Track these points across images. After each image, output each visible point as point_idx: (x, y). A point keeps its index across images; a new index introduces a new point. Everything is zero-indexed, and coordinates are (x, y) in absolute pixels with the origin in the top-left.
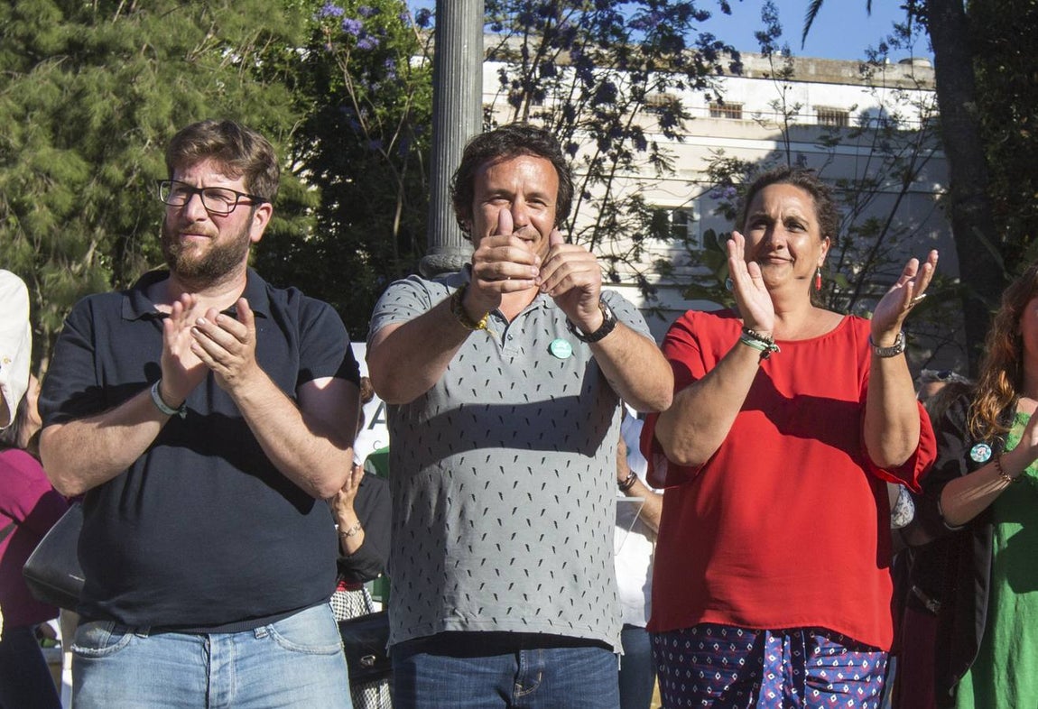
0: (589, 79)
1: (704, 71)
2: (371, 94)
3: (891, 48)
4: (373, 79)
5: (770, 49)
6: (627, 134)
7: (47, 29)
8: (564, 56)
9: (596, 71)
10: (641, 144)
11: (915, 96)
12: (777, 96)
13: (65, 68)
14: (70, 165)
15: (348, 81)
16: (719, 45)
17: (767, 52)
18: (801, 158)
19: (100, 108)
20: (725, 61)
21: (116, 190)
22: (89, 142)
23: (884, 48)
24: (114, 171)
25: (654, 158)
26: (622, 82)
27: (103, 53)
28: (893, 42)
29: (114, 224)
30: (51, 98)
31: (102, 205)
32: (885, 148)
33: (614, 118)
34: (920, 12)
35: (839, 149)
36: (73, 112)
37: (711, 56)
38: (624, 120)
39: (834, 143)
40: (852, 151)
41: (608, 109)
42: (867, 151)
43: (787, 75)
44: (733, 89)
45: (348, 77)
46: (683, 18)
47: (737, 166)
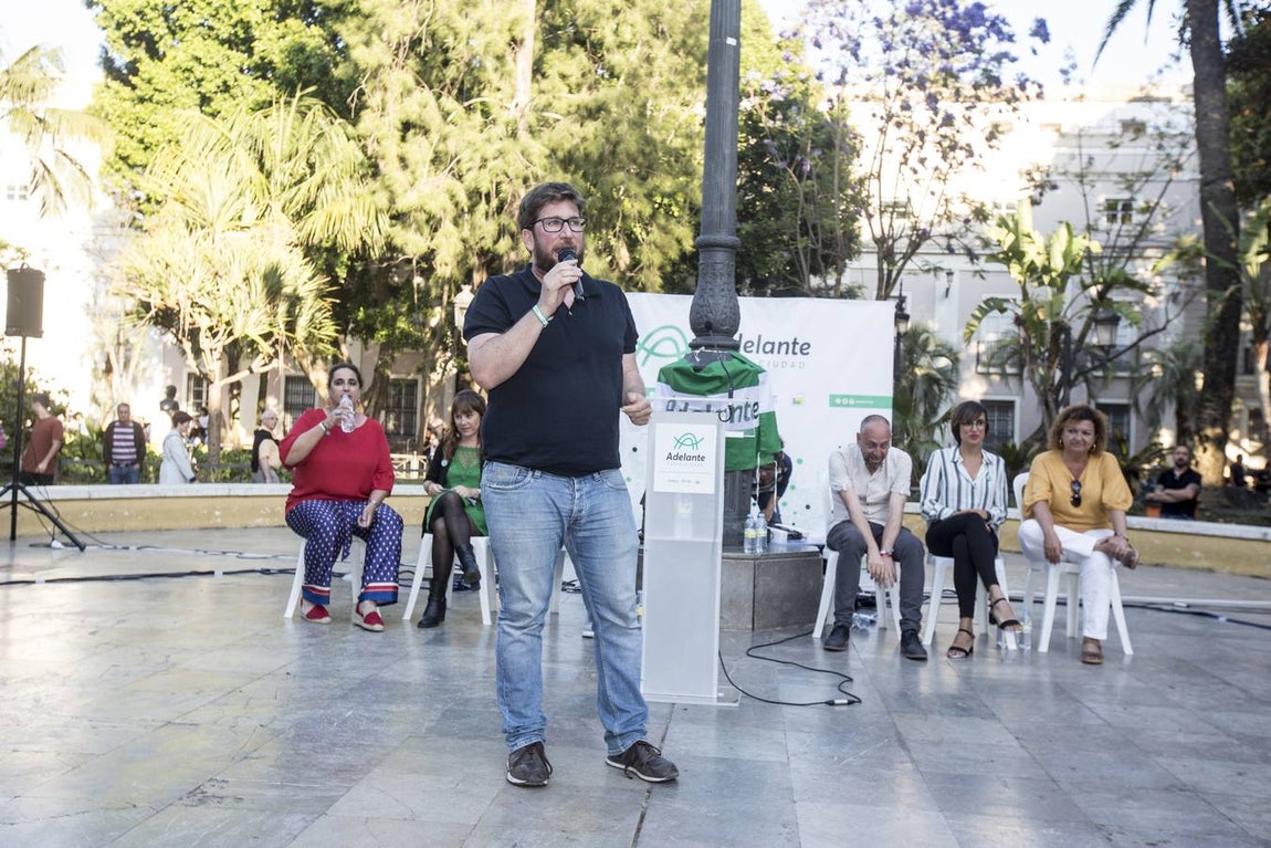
1: (1016, 99)
3: (1165, 70)
5: (1069, 80)
10: (971, 154)
16: (1028, 80)
20: (1032, 91)
23: (1160, 71)
26: (957, 110)
28: (1167, 66)
35: (1119, 151)
37: (1022, 87)
39: (1117, 146)
40: (1131, 151)
46: (1000, 62)
47: (1039, 167)
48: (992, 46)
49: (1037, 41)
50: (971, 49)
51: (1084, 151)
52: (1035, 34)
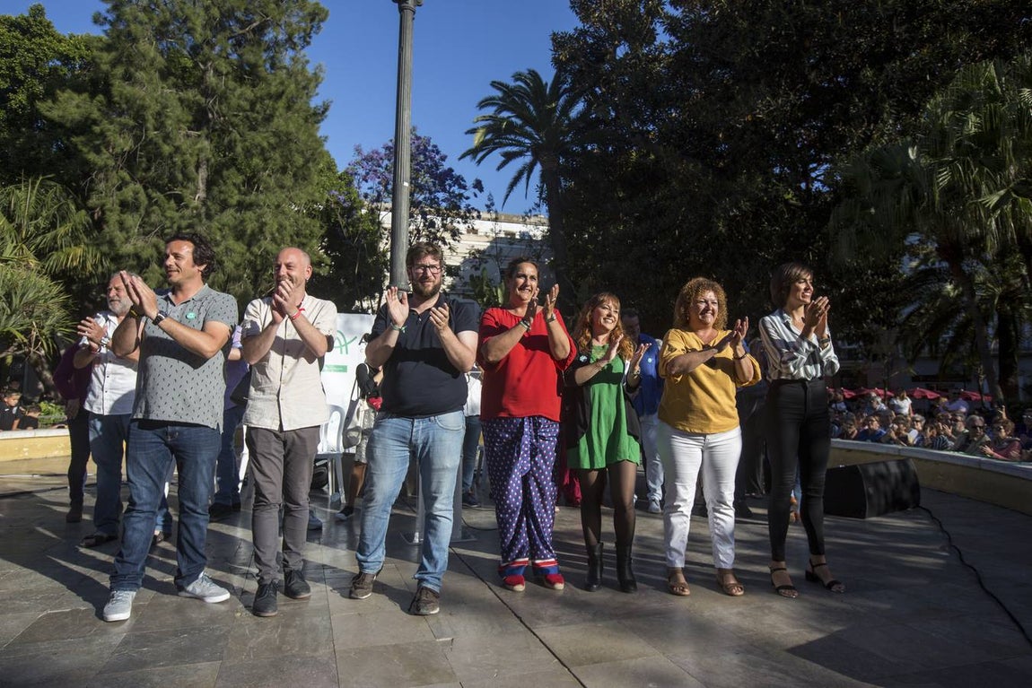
0: (426, 220)
1: (467, 218)
2: (347, 223)
3: (533, 211)
4: (348, 218)
6: (439, 239)
7: (232, 197)
8: (417, 211)
9: (428, 217)
10: (445, 243)
11: (541, 228)
12: (493, 227)
13: (237, 211)
14: (239, 247)
15: (339, 218)
16: (473, 208)
17: (489, 211)
18: (501, 249)
19: (250, 227)
20: (475, 214)
21: (256, 256)
22: (246, 238)
23: (530, 211)
24: (255, 249)
25: (450, 248)
26: (438, 221)
27: (250, 206)
28: (534, 209)
29: (254, 268)
30: (232, 222)
31: (250, 262)
32: (531, 246)
33: (435, 233)
34: (544, 199)
35: (514, 246)
36: (240, 228)
37: (470, 212)
38: (438, 234)
39: (511, 244)
40: (517, 247)
41: (433, 230)
42: (524, 247)
43: (496, 220)
44: (477, 224)
45: (339, 217)
46: (460, 199)
47: (479, 251)
48: (456, 189)
49: (476, 191)
50: (444, 190)
51: (498, 245)
52: (475, 187)
